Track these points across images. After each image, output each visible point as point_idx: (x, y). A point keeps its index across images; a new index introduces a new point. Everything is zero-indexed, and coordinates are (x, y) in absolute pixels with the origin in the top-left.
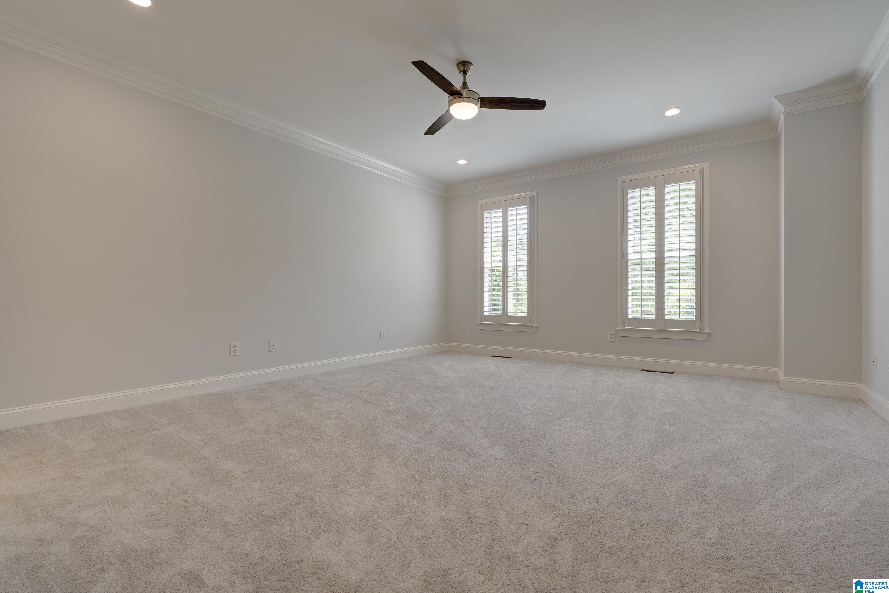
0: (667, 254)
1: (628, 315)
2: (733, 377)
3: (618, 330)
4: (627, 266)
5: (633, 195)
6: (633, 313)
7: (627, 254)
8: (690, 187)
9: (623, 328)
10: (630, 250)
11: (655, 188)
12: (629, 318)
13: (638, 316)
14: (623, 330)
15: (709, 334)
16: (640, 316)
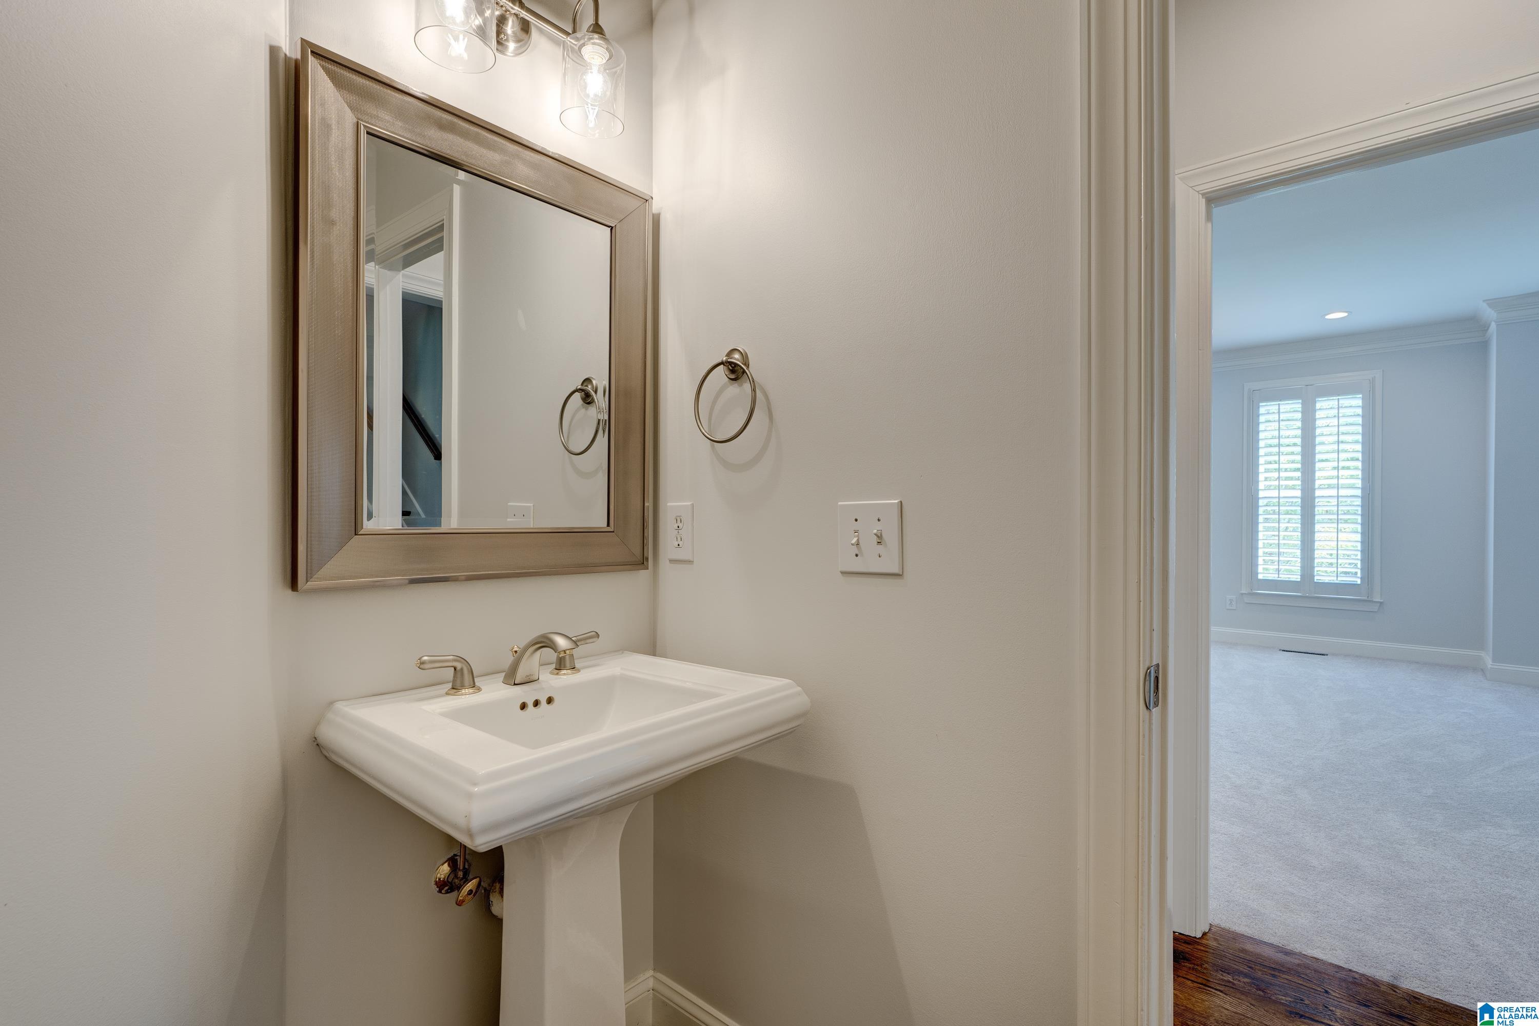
0: (1318, 493)
1: (1257, 574)
2: (1417, 663)
3: (1242, 594)
4: (1257, 507)
5: (1267, 411)
6: (1266, 571)
7: (1257, 491)
8: (1353, 405)
9: (1250, 591)
10: (1261, 486)
11: (1300, 401)
12: (1259, 578)
13: (1273, 576)
14: (1250, 594)
15: (1381, 603)
16: (1277, 576)
